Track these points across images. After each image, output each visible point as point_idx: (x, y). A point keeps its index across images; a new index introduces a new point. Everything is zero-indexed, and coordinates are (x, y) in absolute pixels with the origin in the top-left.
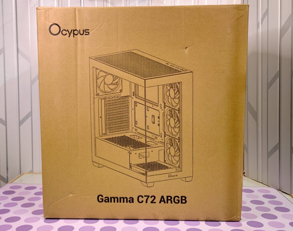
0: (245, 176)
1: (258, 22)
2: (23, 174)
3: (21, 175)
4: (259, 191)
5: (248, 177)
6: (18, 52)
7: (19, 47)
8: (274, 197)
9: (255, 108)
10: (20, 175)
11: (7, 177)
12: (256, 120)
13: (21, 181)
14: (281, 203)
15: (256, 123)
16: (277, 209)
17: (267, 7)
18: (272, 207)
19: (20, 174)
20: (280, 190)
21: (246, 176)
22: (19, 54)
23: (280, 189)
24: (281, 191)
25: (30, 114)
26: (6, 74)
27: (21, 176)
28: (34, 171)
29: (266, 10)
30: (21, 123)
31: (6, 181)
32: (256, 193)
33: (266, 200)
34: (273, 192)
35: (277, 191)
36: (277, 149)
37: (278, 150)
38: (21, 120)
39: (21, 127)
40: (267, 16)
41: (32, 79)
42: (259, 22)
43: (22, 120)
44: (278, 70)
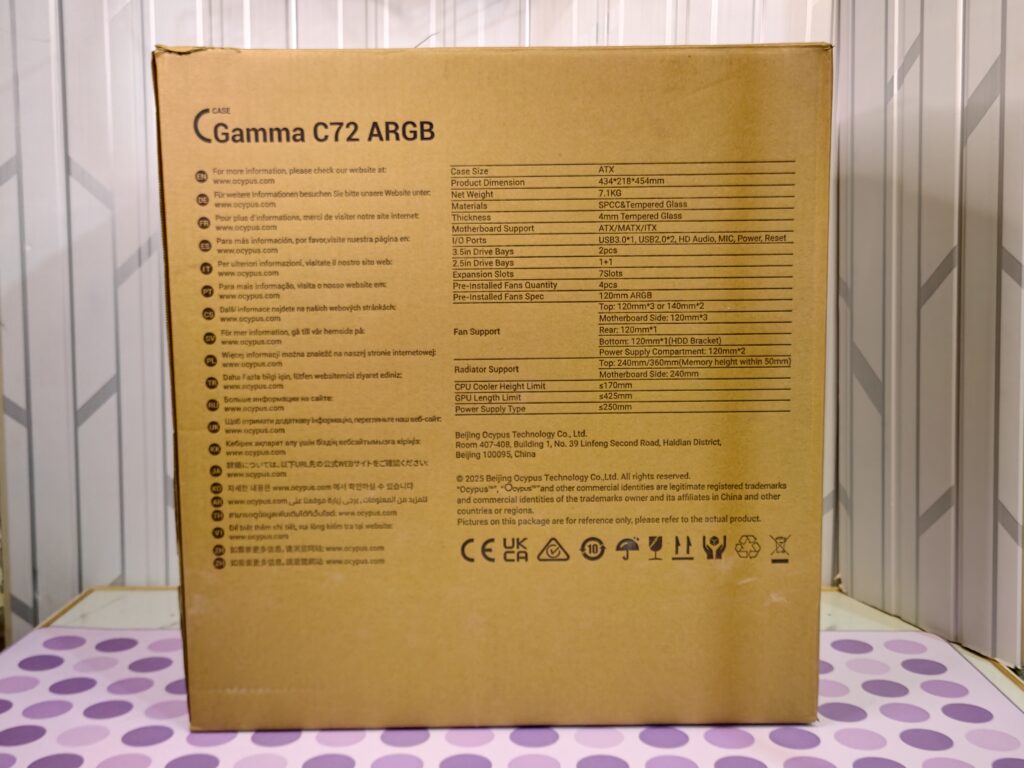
0: (840, 591)
1: (889, 79)
2: (90, 592)
3: (82, 594)
4: (891, 645)
5: (852, 596)
6: (68, 172)
7: (72, 154)
8: (940, 668)
9: (876, 365)
10: (78, 597)
11: (35, 602)
12: (882, 408)
13: (83, 616)
14: (963, 691)
15: (880, 417)
16: (951, 711)
17: (918, 31)
18: (934, 704)
19: (80, 590)
20: (956, 641)
21: (844, 590)
22: (73, 182)
23: (956, 638)
24: (960, 644)
25: (114, 386)
26: (28, 248)
27: (81, 599)
28: (130, 579)
29: (916, 40)
30: (80, 415)
31: (32, 617)
32: (879, 654)
33: (913, 680)
34: (936, 649)
35: (947, 645)
36: (949, 507)
37: (953, 510)
38: (80, 403)
39: (82, 429)
40: (918, 59)
41: (119, 264)
42: (893, 77)
43: (83, 407)
44: (956, 242)
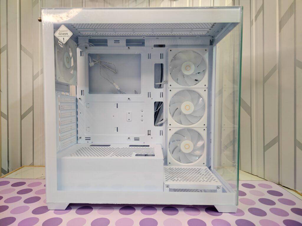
1: (251, 20)
3: (22, 167)
4: (260, 185)
6: (21, 49)
7: (22, 44)
8: (280, 194)
9: (248, 102)
11: (8, 170)
12: (250, 114)
14: (294, 203)
15: (250, 117)
22: (22, 51)
23: (279, 182)
24: (281, 185)
25: (32, 109)
26: (9, 70)
28: (35, 164)
30: (22, 117)
32: (258, 188)
35: (277, 185)
36: (276, 143)
38: (22, 113)
39: (22, 121)
40: (262, 12)
41: (35, 74)
42: (253, 20)
44: (277, 62)
